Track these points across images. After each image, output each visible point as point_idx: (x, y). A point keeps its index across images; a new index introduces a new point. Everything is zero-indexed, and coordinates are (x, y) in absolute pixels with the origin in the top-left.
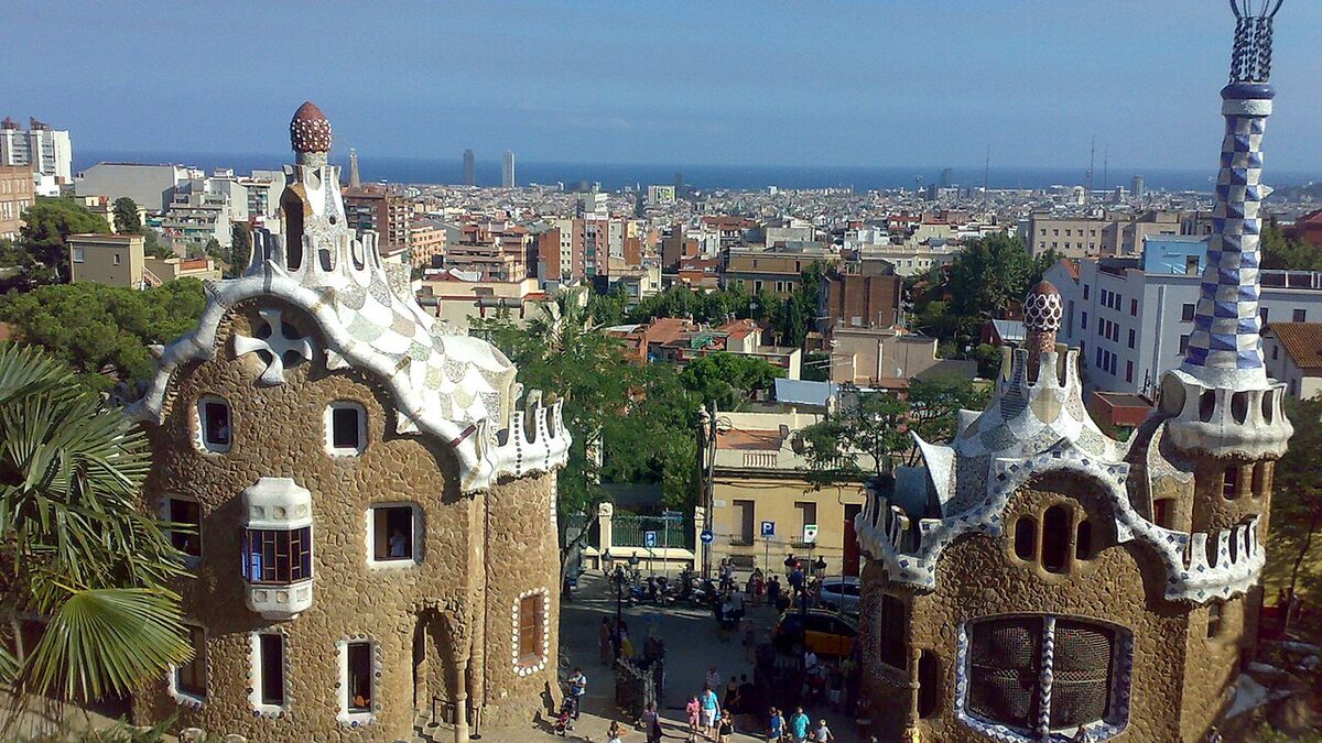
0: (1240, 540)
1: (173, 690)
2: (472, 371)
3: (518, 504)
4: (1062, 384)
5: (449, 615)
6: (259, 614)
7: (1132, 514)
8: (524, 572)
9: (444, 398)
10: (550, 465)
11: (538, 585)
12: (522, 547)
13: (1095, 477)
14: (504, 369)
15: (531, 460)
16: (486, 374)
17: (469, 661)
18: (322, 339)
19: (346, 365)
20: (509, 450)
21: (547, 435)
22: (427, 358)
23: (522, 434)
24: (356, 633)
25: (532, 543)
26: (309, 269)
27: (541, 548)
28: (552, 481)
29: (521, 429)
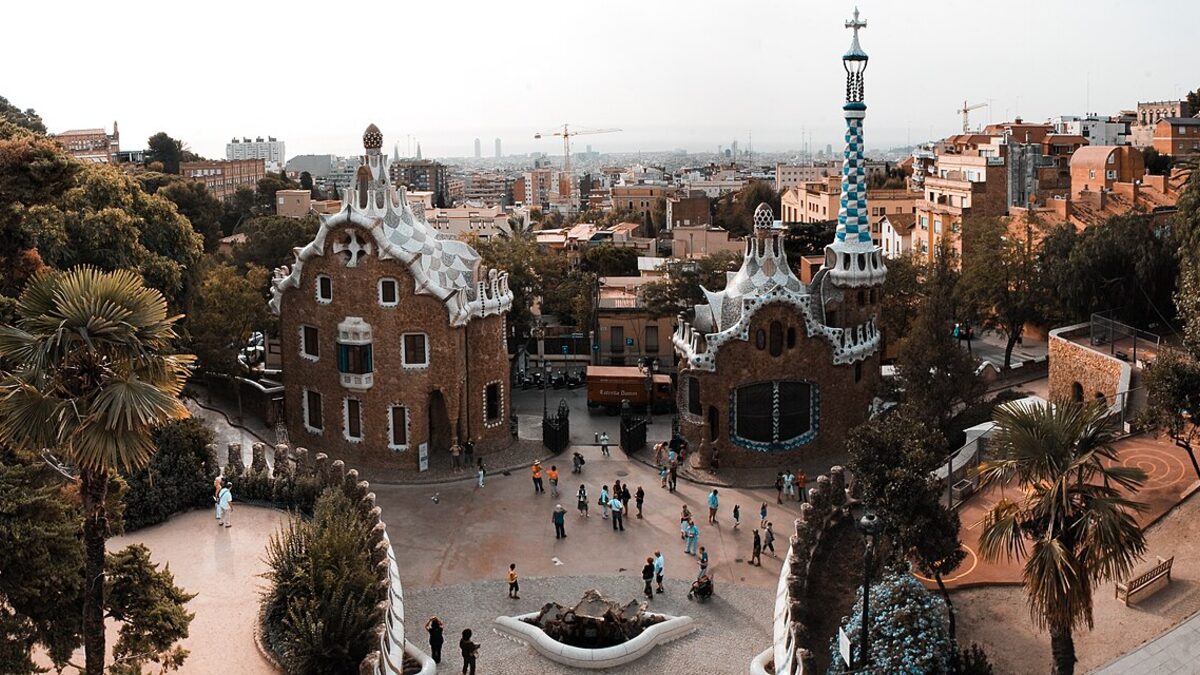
0: (868, 329)
1: (307, 425)
2: (457, 260)
3: (484, 333)
4: (777, 256)
5: (446, 394)
6: (347, 389)
7: (813, 322)
8: (489, 371)
9: (442, 275)
10: (501, 311)
11: (497, 378)
12: (487, 357)
13: (794, 304)
14: (474, 258)
15: (492, 308)
16: (465, 261)
17: (459, 420)
18: (375, 244)
19: (389, 257)
20: (477, 303)
21: (499, 295)
22: (431, 253)
23: (484, 294)
24: (397, 402)
25: (492, 355)
26: (372, 207)
27: (498, 358)
28: (504, 321)
29: (484, 291)
